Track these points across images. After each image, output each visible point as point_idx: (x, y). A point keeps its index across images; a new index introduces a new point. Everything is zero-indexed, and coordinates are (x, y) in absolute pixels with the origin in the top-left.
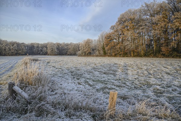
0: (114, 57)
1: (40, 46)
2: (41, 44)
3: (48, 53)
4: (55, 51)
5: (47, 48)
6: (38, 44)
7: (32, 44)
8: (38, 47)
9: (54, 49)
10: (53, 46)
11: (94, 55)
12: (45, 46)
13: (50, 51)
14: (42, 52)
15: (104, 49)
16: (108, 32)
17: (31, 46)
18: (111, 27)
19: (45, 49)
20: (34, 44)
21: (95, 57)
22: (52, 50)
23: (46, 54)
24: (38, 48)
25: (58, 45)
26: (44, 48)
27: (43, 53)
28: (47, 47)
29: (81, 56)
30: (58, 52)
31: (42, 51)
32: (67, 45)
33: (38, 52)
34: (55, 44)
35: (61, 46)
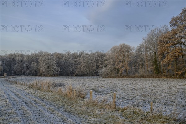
0: (180, 78)
1: (25, 59)
2: (28, 56)
3: (41, 72)
4: (53, 68)
5: (37, 62)
6: (22, 56)
7: (11, 55)
8: (22, 61)
9: (51, 64)
10: (51, 59)
11: (137, 74)
12: (35, 59)
13: (44, 67)
14: (28, 71)
15: (155, 62)
16: (162, 31)
17: (9, 59)
18: (172, 20)
19: (35, 64)
20: (15, 55)
21: (139, 79)
22: (48, 67)
23: (36, 73)
24: (21, 64)
25: (59, 57)
26: (33, 62)
27: (31, 71)
28: (39, 60)
29: (108, 77)
30: (59, 69)
31: (28, 67)
32: (75, 56)
33: (21, 70)
34: (52, 55)
35: (63, 60)
